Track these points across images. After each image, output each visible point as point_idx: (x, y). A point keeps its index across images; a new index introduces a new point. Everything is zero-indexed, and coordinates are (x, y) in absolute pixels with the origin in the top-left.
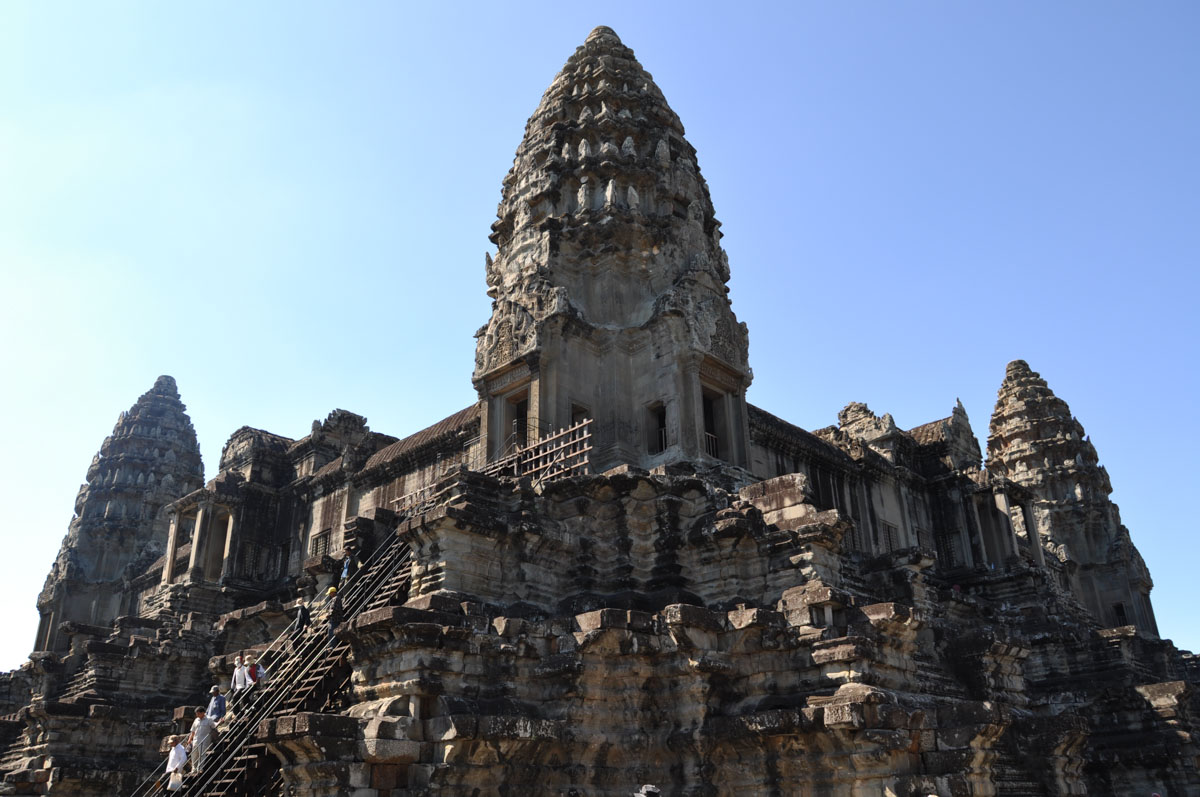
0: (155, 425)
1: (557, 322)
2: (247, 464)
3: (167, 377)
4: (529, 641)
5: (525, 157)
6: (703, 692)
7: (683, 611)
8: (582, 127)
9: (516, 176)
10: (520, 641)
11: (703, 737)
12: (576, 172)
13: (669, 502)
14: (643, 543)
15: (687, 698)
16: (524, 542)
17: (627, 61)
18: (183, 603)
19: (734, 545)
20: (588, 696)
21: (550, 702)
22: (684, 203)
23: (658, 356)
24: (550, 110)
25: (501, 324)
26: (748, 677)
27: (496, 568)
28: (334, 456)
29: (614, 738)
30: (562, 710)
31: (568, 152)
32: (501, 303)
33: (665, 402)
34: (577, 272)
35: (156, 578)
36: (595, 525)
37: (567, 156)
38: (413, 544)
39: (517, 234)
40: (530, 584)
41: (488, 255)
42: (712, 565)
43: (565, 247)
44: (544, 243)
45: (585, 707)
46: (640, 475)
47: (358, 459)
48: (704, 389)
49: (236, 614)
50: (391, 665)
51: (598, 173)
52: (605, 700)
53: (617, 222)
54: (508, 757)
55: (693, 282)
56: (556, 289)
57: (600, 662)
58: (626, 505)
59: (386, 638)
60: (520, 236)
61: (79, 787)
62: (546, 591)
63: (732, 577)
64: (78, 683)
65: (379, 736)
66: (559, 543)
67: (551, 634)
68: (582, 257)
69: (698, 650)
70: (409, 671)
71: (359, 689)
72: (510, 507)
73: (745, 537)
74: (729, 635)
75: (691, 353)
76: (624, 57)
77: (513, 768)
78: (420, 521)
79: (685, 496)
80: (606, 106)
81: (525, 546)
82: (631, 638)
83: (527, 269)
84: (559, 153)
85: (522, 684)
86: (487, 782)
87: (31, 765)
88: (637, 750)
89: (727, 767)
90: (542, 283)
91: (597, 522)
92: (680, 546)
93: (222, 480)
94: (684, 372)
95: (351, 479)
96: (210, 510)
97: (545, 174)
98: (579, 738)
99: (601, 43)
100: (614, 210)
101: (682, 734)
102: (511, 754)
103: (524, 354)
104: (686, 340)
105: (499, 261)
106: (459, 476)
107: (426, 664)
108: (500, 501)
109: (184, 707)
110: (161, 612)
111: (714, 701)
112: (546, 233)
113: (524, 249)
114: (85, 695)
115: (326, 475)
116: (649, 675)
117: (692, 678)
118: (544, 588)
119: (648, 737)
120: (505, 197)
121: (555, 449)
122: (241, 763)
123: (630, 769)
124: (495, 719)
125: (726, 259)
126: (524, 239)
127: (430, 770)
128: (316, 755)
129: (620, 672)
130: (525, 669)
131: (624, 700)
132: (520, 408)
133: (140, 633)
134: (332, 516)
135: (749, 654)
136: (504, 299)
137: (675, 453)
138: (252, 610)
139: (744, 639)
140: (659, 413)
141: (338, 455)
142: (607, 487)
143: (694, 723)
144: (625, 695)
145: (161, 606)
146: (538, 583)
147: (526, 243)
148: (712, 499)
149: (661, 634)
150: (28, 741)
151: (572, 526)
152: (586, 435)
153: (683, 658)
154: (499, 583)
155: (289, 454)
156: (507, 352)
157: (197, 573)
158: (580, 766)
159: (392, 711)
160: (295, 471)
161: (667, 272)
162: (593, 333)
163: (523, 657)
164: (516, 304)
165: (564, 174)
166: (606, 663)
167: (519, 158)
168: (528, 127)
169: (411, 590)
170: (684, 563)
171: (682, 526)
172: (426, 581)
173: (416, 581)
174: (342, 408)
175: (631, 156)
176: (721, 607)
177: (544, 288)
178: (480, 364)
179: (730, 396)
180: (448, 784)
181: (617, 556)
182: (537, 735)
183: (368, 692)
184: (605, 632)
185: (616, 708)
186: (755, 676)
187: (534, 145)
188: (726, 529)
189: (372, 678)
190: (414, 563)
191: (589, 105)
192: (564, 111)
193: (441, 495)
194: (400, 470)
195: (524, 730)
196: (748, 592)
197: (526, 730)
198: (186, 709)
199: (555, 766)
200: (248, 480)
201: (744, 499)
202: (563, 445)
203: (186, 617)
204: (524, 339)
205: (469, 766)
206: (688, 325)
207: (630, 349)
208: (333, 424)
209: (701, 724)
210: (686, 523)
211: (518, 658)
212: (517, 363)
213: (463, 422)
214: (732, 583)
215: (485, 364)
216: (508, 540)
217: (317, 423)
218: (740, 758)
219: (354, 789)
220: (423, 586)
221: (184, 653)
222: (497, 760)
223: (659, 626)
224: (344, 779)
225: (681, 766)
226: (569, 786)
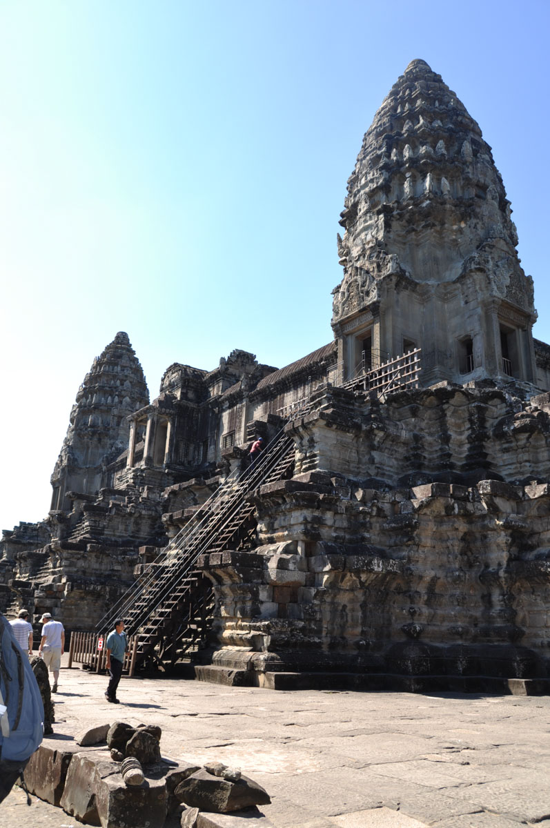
0: (117, 364)
1: (391, 280)
2: (178, 388)
3: (122, 333)
4: (380, 505)
5: (364, 162)
6: (506, 543)
7: (492, 485)
8: (405, 135)
9: (358, 176)
10: (373, 505)
11: (506, 575)
12: (402, 169)
13: (478, 407)
14: (458, 437)
15: (494, 547)
16: (373, 436)
17: (437, 84)
18: (141, 480)
19: (528, 439)
20: (422, 544)
21: (394, 548)
22: (483, 188)
23: (466, 303)
24: (381, 125)
25: (350, 284)
26: (539, 533)
27: (354, 455)
28: (235, 381)
29: (441, 574)
30: (404, 553)
31: (396, 155)
32: (350, 269)
33: (472, 335)
34: (405, 244)
35: (123, 464)
36: (423, 425)
37: (395, 158)
38: (296, 438)
39: (360, 218)
40: (377, 465)
41: (338, 235)
42: (510, 453)
43: (396, 225)
44: (380, 224)
45: (420, 551)
46: (457, 389)
47: (252, 383)
48: (501, 326)
49: (175, 487)
50: (284, 520)
51: (419, 168)
52: (434, 547)
53: (434, 204)
54: (366, 584)
55: (492, 247)
56: (390, 256)
57: (430, 521)
58: (446, 409)
59: (280, 501)
60: (362, 220)
61: (83, 595)
62: (389, 471)
63: (526, 461)
64: (79, 530)
65: (278, 568)
66: (398, 437)
67: (395, 501)
68: (409, 232)
69: (504, 513)
70: (296, 524)
71: (262, 536)
72: (362, 412)
73: (536, 433)
74: (525, 503)
75: (491, 300)
76: (434, 81)
77: (370, 592)
78: (301, 422)
79: (490, 403)
80: (423, 118)
81: (375, 440)
82: (453, 504)
83: (368, 243)
84: (389, 156)
85: (374, 535)
86: (352, 601)
87: (54, 580)
88: (458, 582)
89: (524, 597)
90: (380, 252)
91: (425, 423)
92: (486, 439)
93: (162, 399)
94: (486, 313)
95: (247, 397)
96: (155, 419)
97: (379, 172)
98: (416, 572)
99: (417, 72)
100: (432, 196)
101: (490, 572)
102: (368, 582)
103: (368, 304)
104: (488, 290)
105: (347, 239)
106: (327, 390)
107: (309, 519)
108: (356, 407)
109: (145, 547)
110: (128, 486)
111: (514, 550)
112: (382, 216)
113: (365, 229)
114: (84, 538)
115: (231, 395)
116: (466, 530)
117: (498, 533)
118: (388, 468)
119: (465, 574)
120: (350, 192)
121: (393, 371)
122: (187, 584)
123: (452, 596)
124: (357, 558)
125: (515, 229)
126: (365, 221)
127: (313, 591)
128: (236, 579)
129: (445, 527)
130: (376, 524)
131: (448, 547)
132: (366, 343)
133: (115, 499)
134: (236, 422)
135: (540, 517)
136: (353, 265)
137: (480, 372)
138: (185, 484)
139: (537, 506)
140: (468, 344)
141: (238, 381)
142: (432, 397)
143: (500, 565)
144: (449, 544)
145: (127, 482)
146: (384, 465)
147: (366, 224)
148: (511, 405)
149: (475, 501)
150: (51, 566)
151: (407, 425)
152: (416, 360)
153: (491, 518)
154: (355, 465)
155: (205, 381)
156: (355, 303)
157: (149, 460)
158: (417, 592)
159: (286, 551)
160: (210, 392)
161: (471, 240)
162: (418, 288)
163: (375, 516)
164: (361, 269)
165: (393, 171)
166: (435, 521)
167: (359, 163)
168: (365, 139)
169: (296, 469)
170: (490, 451)
171: (488, 425)
172: (306, 463)
173: (298, 464)
174: (239, 349)
175: (443, 155)
176: (518, 483)
177: (381, 255)
178: (336, 313)
179: (520, 330)
180: (325, 601)
181: (440, 446)
182: (386, 570)
183: (269, 538)
184: (434, 499)
185: (442, 553)
186: (545, 533)
187: (370, 152)
188: (522, 427)
189: (271, 529)
190: (297, 451)
191: (410, 119)
192: (391, 125)
193: (314, 404)
194: (281, 389)
195: (378, 566)
196: (538, 473)
197: (379, 566)
198: (146, 548)
199: (399, 591)
200: (179, 399)
201: (534, 405)
202: (399, 368)
203: (143, 489)
204: (368, 293)
205: (340, 590)
206: (489, 279)
207: (445, 298)
208: (234, 359)
209: (505, 566)
210: (490, 423)
211: (372, 517)
212: (363, 311)
213: (324, 355)
214: (525, 466)
215: (340, 312)
216: (362, 435)
217: (223, 359)
218: (534, 591)
219: (262, 602)
220: (304, 467)
221: (143, 512)
222: (359, 586)
223: (473, 495)
224: (255, 595)
225: (490, 595)
226: (408, 605)
